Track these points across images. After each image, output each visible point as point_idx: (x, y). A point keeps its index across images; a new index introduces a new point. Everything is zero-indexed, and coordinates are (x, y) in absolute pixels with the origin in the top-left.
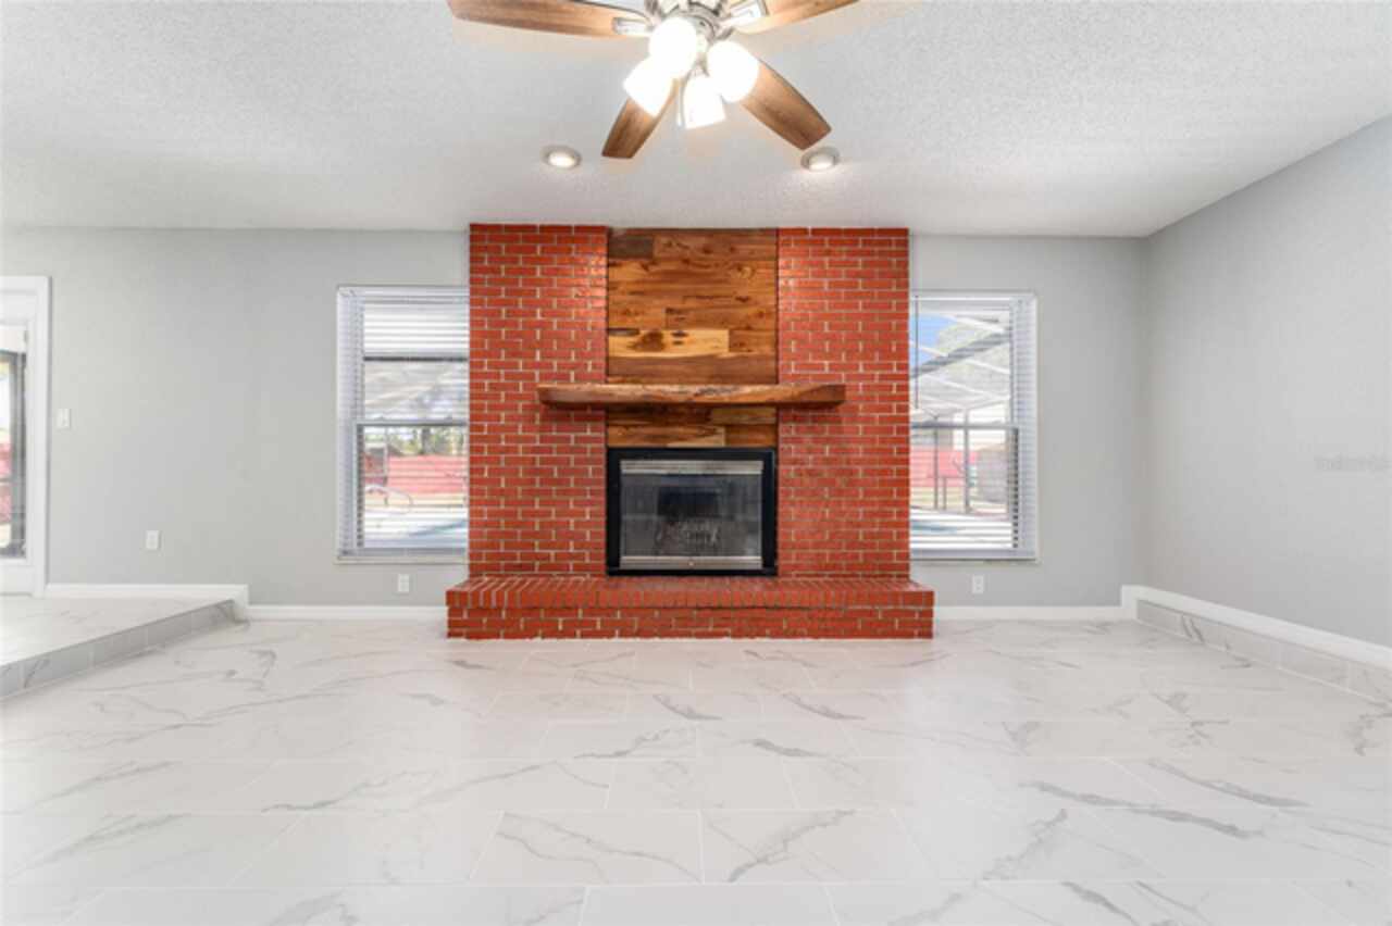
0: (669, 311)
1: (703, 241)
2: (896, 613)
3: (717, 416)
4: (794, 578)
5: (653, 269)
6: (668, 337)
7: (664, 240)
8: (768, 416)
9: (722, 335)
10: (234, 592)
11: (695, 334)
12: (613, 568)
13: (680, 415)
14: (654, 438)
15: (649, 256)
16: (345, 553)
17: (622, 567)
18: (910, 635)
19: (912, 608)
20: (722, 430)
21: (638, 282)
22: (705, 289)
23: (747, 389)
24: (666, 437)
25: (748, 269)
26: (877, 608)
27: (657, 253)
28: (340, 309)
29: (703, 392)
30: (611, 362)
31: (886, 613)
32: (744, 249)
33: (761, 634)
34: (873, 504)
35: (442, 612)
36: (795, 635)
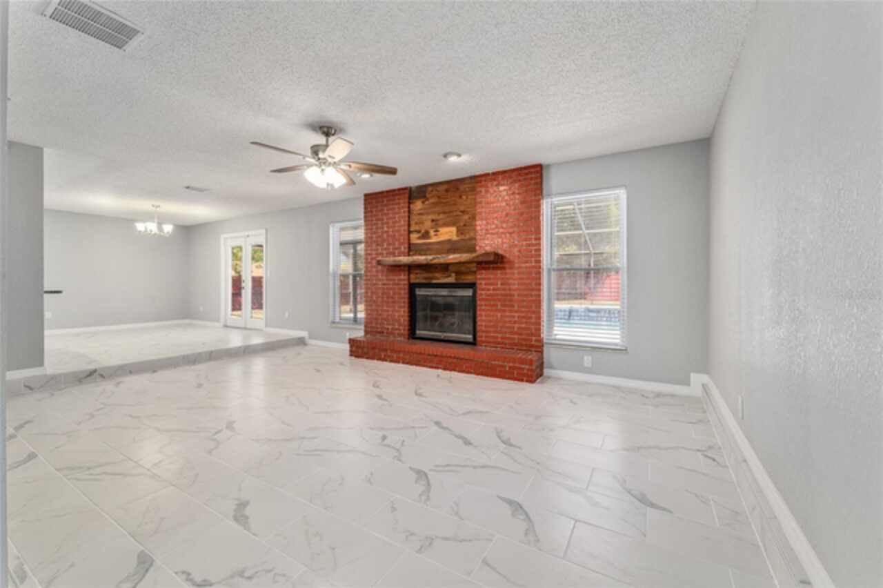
0: (433, 221)
1: (445, 187)
2: (514, 368)
3: (451, 268)
4: (484, 347)
5: (427, 202)
6: (432, 233)
7: (430, 189)
8: (473, 267)
9: (454, 229)
10: (304, 334)
11: (443, 230)
12: (412, 335)
13: (436, 268)
14: (426, 278)
15: (425, 197)
16: (334, 322)
17: (417, 336)
18: (522, 380)
19: (523, 366)
20: (453, 275)
21: (421, 209)
22: (447, 209)
23: (451, 256)
24: (431, 278)
25: (464, 197)
26: (506, 364)
27: (428, 196)
28: (331, 232)
29: (434, 259)
30: (411, 246)
31: (510, 367)
32: (462, 187)
33: (454, 370)
34: (522, 312)
35: (347, 347)
36: (469, 372)
